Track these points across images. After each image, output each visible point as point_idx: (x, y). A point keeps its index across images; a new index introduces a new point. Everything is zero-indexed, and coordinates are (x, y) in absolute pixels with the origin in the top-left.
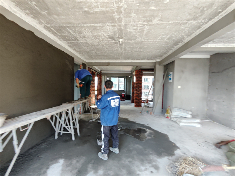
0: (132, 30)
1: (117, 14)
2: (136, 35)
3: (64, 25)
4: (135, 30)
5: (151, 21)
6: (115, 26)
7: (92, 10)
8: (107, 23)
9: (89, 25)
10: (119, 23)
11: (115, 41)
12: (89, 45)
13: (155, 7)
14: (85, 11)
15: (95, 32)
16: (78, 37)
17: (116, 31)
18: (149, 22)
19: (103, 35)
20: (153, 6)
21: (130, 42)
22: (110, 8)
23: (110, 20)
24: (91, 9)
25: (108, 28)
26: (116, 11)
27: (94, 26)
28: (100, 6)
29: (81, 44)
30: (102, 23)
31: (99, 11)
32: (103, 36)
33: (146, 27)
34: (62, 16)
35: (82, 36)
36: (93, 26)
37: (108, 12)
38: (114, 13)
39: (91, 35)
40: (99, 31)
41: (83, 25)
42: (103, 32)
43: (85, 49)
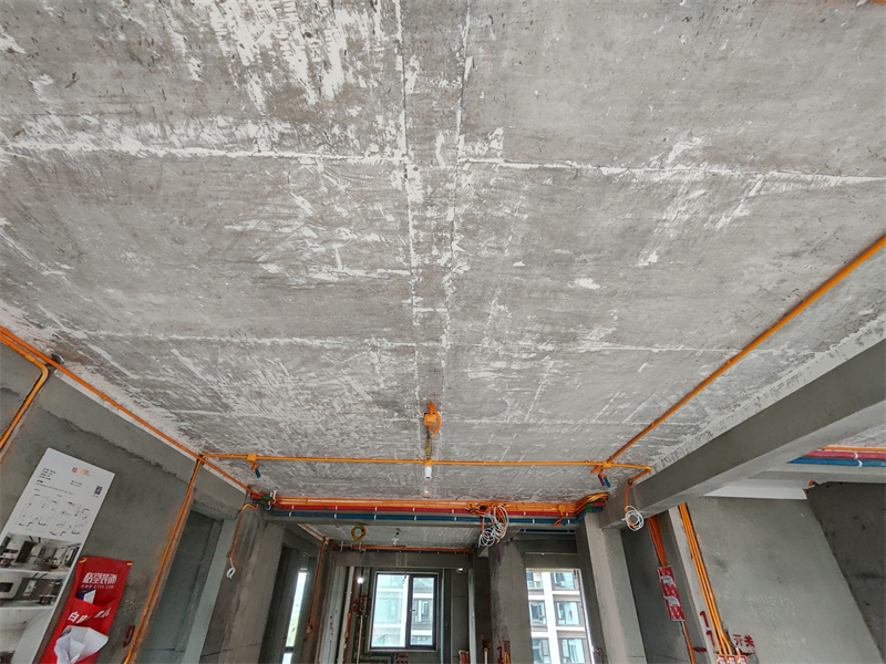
0: (484, 374)
1: (420, 299)
2: (500, 396)
3: (161, 337)
4: (496, 375)
5: (574, 338)
6: (409, 351)
7: (303, 272)
8: (370, 338)
9: (282, 341)
10: (428, 340)
11: (403, 419)
12: (281, 431)
13: (595, 282)
14: (267, 277)
15: (312, 374)
16: (225, 391)
17: (412, 375)
18: (565, 345)
19: (351, 389)
20: (589, 276)
21: (474, 425)
22: (390, 271)
23: (386, 327)
24: (295, 267)
25: (376, 361)
26: (416, 285)
27: (309, 348)
28: (343, 260)
29: (240, 423)
30: (350, 335)
31: (337, 279)
32: (347, 394)
33: (550, 363)
34: (151, 295)
35: (245, 391)
36: (302, 347)
37: (377, 287)
38: (407, 295)
39: (290, 387)
40: (331, 371)
41: (252, 340)
42: (350, 374)
43: (259, 447)
